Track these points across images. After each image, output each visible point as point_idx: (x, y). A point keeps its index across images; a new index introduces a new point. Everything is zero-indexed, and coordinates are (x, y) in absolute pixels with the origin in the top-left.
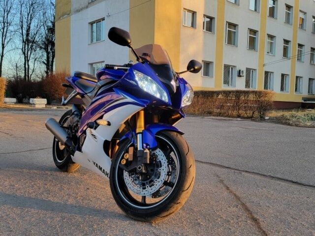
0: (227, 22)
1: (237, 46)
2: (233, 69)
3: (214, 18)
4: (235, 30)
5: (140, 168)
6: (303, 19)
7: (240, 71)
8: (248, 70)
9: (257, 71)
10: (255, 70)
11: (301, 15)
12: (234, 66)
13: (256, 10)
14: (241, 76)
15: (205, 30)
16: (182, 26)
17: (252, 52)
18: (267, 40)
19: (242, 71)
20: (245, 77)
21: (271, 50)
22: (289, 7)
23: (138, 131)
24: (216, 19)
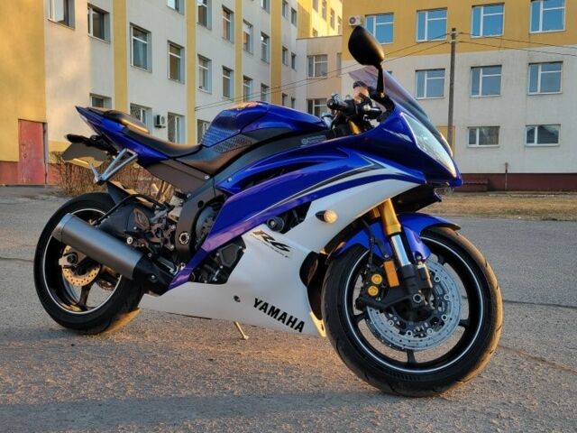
0: (131, 24)
1: (151, 72)
2: (146, 114)
3: (107, 13)
4: (145, 40)
5: (418, 298)
6: (248, 35)
7: (158, 117)
8: (171, 116)
9: (186, 118)
10: (181, 116)
11: (245, 29)
12: (148, 108)
13: (177, 9)
14: (160, 127)
15: (92, 35)
16: (46, 21)
17: (175, 84)
18: (198, 65)
19: (163, 118)
20: (167, 128)
21: (205, 83)
22: (227, 12)
23: (390, 230)
24: (111, 17)
